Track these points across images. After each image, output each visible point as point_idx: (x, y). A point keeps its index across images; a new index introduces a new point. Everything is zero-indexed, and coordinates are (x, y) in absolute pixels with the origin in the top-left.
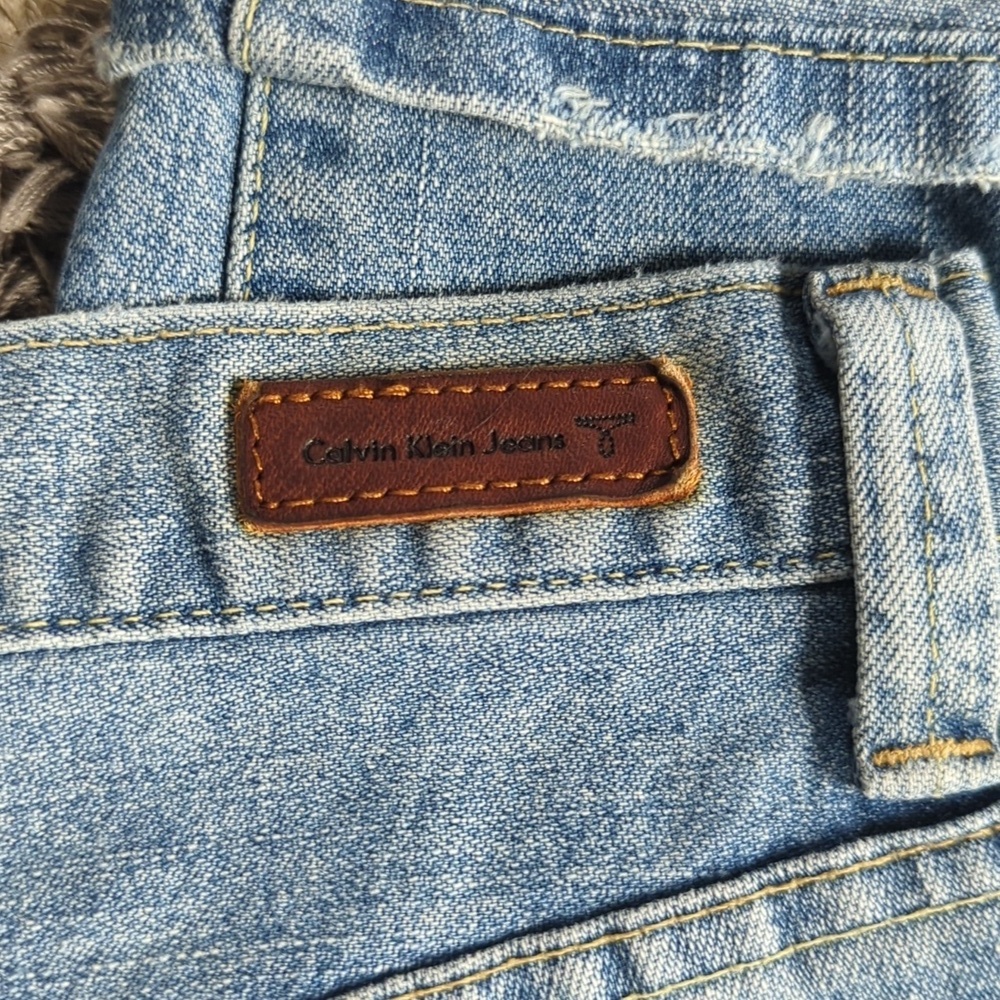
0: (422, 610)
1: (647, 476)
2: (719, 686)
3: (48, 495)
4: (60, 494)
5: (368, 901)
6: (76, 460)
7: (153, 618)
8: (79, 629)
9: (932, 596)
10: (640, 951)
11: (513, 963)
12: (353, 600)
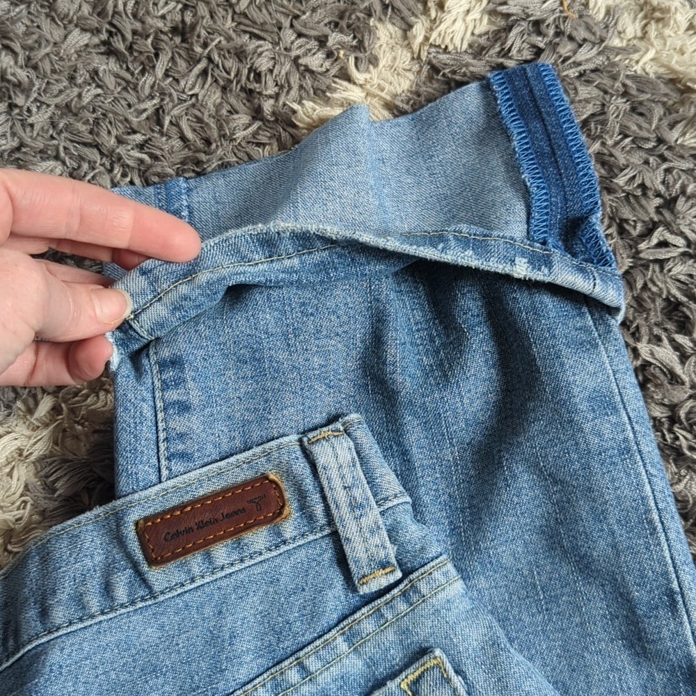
0: (215, 577)
1: (274, 513)
2: (312, 573)
3: (91, 572)
4: (95, 571)
5: (222, 671)
6: (98, 559)
7: (133, 603)
8: (110, 611)
9: (361, 528)
10: (307, 662)
11: (270, 677)
12: (193, 580)
